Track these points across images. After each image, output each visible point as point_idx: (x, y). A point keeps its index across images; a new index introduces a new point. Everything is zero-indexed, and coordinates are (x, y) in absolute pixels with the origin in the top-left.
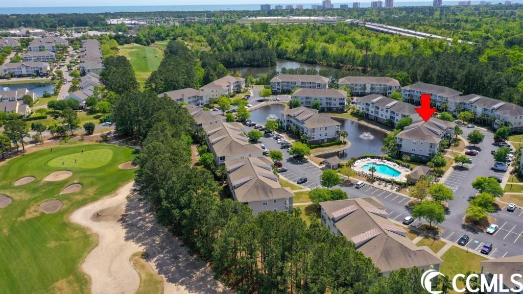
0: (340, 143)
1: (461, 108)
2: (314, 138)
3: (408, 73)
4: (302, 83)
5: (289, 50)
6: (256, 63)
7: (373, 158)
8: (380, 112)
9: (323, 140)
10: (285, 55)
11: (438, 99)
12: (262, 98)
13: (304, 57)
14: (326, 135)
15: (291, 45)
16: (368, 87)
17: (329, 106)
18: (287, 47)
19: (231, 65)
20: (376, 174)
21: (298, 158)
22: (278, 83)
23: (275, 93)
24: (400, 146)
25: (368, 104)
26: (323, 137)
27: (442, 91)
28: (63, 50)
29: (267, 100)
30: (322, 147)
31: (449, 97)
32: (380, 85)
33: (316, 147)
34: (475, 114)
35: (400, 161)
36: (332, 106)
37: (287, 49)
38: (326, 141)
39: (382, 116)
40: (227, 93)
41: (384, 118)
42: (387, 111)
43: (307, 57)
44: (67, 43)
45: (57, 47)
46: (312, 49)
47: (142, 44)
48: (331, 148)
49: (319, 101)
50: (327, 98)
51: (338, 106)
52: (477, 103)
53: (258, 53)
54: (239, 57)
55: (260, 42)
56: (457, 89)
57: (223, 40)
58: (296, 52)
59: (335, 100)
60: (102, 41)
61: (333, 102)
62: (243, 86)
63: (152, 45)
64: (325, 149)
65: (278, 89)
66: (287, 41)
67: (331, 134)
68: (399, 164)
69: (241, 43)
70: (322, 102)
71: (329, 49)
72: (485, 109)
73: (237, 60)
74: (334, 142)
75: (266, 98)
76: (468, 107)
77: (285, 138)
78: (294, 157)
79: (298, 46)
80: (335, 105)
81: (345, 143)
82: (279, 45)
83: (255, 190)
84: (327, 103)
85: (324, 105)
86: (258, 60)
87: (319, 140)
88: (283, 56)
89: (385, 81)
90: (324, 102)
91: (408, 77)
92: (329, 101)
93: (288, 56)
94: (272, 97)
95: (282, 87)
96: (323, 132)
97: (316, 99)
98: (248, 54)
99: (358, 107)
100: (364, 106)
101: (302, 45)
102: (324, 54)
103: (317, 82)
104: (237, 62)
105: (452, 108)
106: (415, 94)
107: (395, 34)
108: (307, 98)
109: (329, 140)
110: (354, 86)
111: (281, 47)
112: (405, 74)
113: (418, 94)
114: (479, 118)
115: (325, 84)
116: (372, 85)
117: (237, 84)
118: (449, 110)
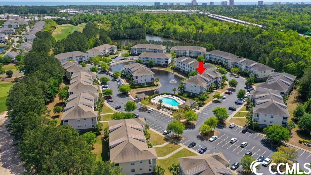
0: (154, 85)
1: (235, 65)
2: (137, 82)
3: (214, 44)
4: (150, 49)
5: (156, 29)
6: (133, 37)
8: (186, 67)
9: (143, 84)
10: (153, 32)
11: (224, 60)
12: (124, 58)
13: (163, 34)
14: (145, 80)
15: (157, 27)
16: (188, 52)
17: (159, 63)
18: (156, 28)
19: (116, 37)
21: (124, 94)
22: (136, 49)
23: (133, 55)
24: (184, 88)
25: (179, 63)
26: (144, 82)
27: (227, 55)
28: (23, 27)
30: (142, 87)
31: (230, 59)
32: (195, 51)
33: (138, 88)
34: (241, 69)
35: (182, 97)
36: (161, 63)
37: (155, 29)
38: (145, 84)
39: (186, 69)
40: (102, 55)
42: (188, 67)
43: (165, 34)
44: (27, 23)
45: (20, 25)
46: (168, 29)
47: (73, 25)
48: (148, 88)
49: (153, 60)
50: (158, 59)
51: (164, 63)
52: (244, 63)
53: (134, 31)
54: (122, 34)
55: (139, 24)
56: (237, 55)
58: (159, 31)
59: (162, 59)
60: (48, 22)
61: (161, 61)
62: (115, 50)
64: (143, 89)
65: (135, 52)
66: (157, 24)
67: (149, 80)
69: (129, 25)
70: (155, 60)
71: (178, 29)
72: (247, 67)
74: (151, 84)
75: (126, 58)
76: (238, 65)
79: (161, 27)
80: (162, 62)
81: (157, 85)
82: (150, 26)
85: (156, 63)
86: (134, 35)
87: (141, 84)
88: (150, 33)
89: (198, 48)
90: (156, 61)
91: (213, 47)
92: (159, 60)
93: (154, 33)
94: (130, 57)
95: (138, 51)
96: (144, 78)
97: (151, 59)
98: (129, 31)
99: (176, 64)
101: (163, 26)
102: (175, 32)
103: (158, 49)
104: (121, 36)
105: (230, 65)
106: (213, 57)
107: (224, 21)
108: (146, 58)
109: (147, 83)
110: (180, 52)
111: (151, 27)
112: (211, 45)
113: (214, 57)
114: (243, 72)
115: (162, 50)
116: (190, 51)
117: (111, 49)
118: (229, 66)
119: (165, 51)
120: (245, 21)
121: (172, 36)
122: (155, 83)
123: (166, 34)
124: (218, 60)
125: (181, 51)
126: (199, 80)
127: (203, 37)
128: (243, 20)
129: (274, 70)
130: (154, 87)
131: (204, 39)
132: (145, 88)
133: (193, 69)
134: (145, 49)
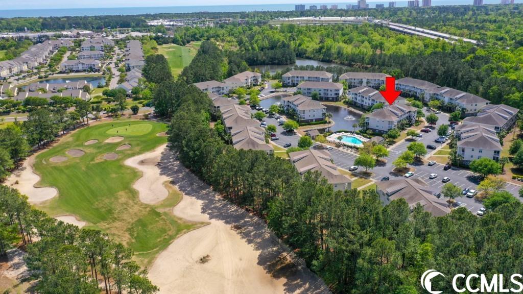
0: (326, 122)
1: (434, 97)
2: (304, 118)
3: (402, 70)
4: (309, 77)
5: (309, 50)
6: (277, 61)
7: (346, 132)
8: (365, 100)
9: (312, 120)
10: (305, 54)
11: (419, 91)
12: (273, 90)
13: (321, 56)
15: (311, 45)
16: (365, 81)
17: (326, 96)
18: (308, 47)
19: (253, 63)
20: (343, 142)
21: (290, 132)
22: (289, 78)
23: (285, 86)
24: (368, 124)
25: (356, 94)
26: (312, 117)
27: (422, 84)
28: (110, 49)
29: (278, 91)
30: (310, 125)
31: (427, 89)
32: (375, 80)
33: (306, 125)
34: (443, 102)
35: (365, 135)
36: (329, 96)
37: (307, 49)
38: (314, 121)
39: (366, 103)
40: (245, 86)
41: (367, 105)
42: (369, 99)
44: (113, 44)
45: (105, 47)
46: (329, 49)
47: (178, 44)
48: (318, 125)
49: (317, 92)
50: (325, 90)
51: (333, 96)
52: (446, 94)
53: (278, 53)
54: (261, 56)
55: (283, 42)
56: (438, 84)
57: (252, 40)
58: (315, 51)
59: (331, 91)
60: (144, 41)
61: (329, 93)
62: (260, 80)
63: (188, 45)
64: (312, 126)
65: (289, 83)
66: (309, 41)
67: (319, 115)
68: (364, 136)
69: (266, 44)
70: (320, 92)
71: (345, 49)
72: (451, 99)
73: (260, 58)
74: (321, 121)
76: (439, 97)
77: (284, 119)
78: (287, 131)
79: (318, 47)
80: (331, 95)
81: (330, 122)
82: (300, 45)
83: (247, 144)
84: (325, 94)
85: (322, 95)
86: (278, 59)
87: (308, 120)
88: (301, 55)
89: (379, 75)
90: (322, 92)
92: (326, 92)
93: (307, 55)
94: (282, 89)
95: (292, 81)
96: (312, 113)
97: (315, 90)
98: (270, 53)
99: (350, 97)
100: (354, 96)
101: (321, 45)
102: (340, 53)
103: (321, 77)
104: (260, 60)
105: (427, 97)
106: (402, 87)
107: (415, 34)
108: (308, 89)
109: (317, 120)
110: (353, 81)
111: (302, 47)
112: (399, 70)
113: (404, 87)
114: (445, 106)
115: (328, 79)
116: (368, 79)
117: (254, 78)
118: (425, 99)
119: (331, 80)
120: (450, 34)
121: (335, 59)
122: (327, 119)
123: (325, 57)
124: (410, 91)
125: (355, 79)
126: (387, 114)
127: (384, 60)
128: (446, 33)
129: (489, 102)
130: (326, 124)
131: (386, 63)
132: (314, 126)
133: (376, 102)
134: (303, 77)
